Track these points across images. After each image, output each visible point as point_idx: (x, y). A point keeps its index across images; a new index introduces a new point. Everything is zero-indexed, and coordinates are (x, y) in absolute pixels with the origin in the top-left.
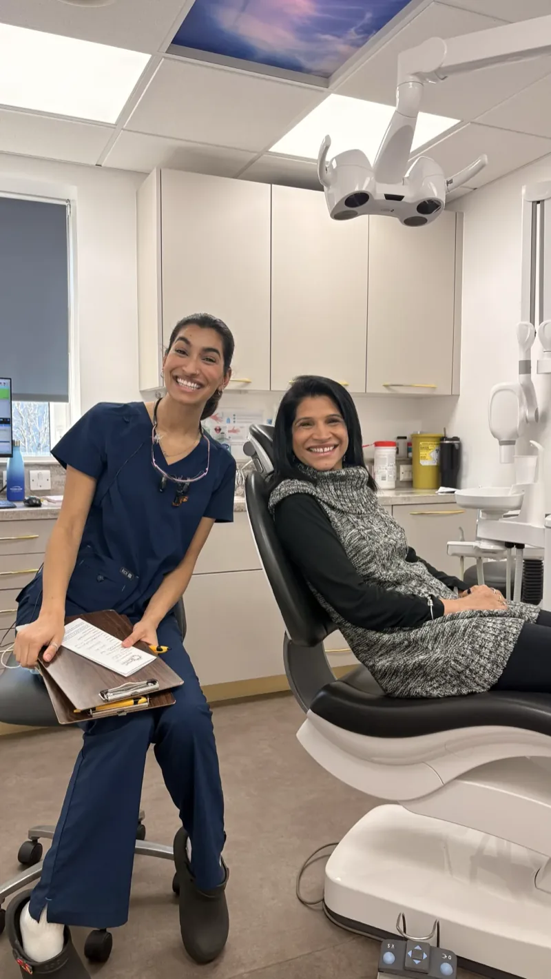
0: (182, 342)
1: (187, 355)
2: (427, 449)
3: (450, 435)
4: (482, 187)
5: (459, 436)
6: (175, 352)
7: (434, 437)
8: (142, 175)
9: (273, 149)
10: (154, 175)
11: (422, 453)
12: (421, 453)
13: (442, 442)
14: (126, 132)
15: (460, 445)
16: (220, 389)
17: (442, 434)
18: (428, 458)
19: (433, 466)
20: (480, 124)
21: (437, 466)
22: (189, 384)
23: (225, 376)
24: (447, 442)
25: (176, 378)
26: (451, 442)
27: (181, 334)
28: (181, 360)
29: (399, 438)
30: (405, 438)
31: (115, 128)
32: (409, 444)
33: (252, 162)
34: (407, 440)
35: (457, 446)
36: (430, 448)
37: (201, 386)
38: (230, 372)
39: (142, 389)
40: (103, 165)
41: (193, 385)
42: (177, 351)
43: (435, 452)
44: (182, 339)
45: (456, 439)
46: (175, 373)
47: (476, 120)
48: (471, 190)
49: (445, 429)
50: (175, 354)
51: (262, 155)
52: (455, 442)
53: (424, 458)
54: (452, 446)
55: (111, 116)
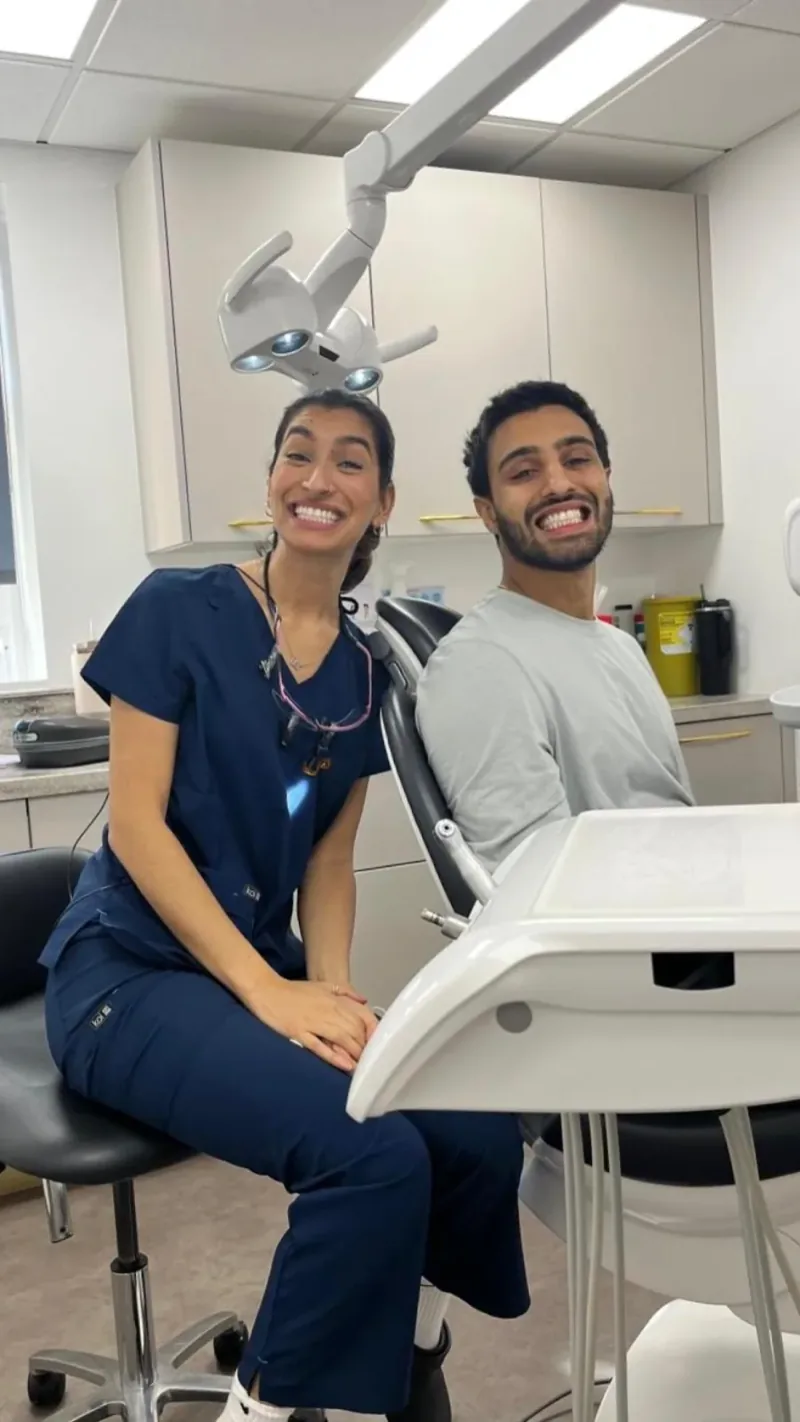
0: (297, 436)
1: (309, 461)
2: (672, 623)
3: (712, 596)
4: (743, 144)
5: (727, 598)
6: (286, 459)
7: (686, 602)
8: (121, 155)
9: (362, 94)
10: (147, 154)
11: (664, 632)
12: (661, 632)
13: (698, 610)
14: (92, 75)
15: (731, 612)
16: (375, 523)
17: (698, 596)
18: (678, 640)
19: (687, 655)
20: (740, 25)
21: (690, 654)
22: (318, 512)
23: (382, 499)
24: (707, 609)
25: (292, 508)
26: (715, 609)
27: (295, 423)
28: (297, 473)
29: (619, 608)
30: (629, 607)
31: (71, 67)
32: (638, 618)
33: (325, 121)
34: (634, 611)
35: (726, 614)
36: (677, 622)
37: (340, 515)
38: (392, 490)
39: (153, 549)
40: (50, 141)
41: (324, 513)
42: (290, 456)
43: (687, 628)
44: (296, 430)
45: (723, 602)
46: (291, 499)
47: (736, 16)
48: (720, 153)
49: (702, 587)
50: (289, 463)
51: (344, 105)
52: (721, 608)
53: (668, 641)
54: (718, 616)
55: (63, 47)
